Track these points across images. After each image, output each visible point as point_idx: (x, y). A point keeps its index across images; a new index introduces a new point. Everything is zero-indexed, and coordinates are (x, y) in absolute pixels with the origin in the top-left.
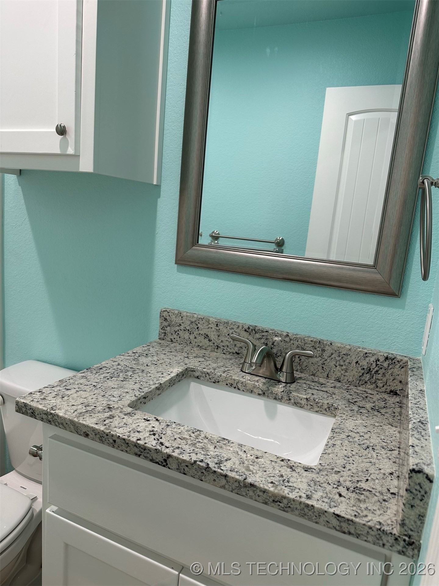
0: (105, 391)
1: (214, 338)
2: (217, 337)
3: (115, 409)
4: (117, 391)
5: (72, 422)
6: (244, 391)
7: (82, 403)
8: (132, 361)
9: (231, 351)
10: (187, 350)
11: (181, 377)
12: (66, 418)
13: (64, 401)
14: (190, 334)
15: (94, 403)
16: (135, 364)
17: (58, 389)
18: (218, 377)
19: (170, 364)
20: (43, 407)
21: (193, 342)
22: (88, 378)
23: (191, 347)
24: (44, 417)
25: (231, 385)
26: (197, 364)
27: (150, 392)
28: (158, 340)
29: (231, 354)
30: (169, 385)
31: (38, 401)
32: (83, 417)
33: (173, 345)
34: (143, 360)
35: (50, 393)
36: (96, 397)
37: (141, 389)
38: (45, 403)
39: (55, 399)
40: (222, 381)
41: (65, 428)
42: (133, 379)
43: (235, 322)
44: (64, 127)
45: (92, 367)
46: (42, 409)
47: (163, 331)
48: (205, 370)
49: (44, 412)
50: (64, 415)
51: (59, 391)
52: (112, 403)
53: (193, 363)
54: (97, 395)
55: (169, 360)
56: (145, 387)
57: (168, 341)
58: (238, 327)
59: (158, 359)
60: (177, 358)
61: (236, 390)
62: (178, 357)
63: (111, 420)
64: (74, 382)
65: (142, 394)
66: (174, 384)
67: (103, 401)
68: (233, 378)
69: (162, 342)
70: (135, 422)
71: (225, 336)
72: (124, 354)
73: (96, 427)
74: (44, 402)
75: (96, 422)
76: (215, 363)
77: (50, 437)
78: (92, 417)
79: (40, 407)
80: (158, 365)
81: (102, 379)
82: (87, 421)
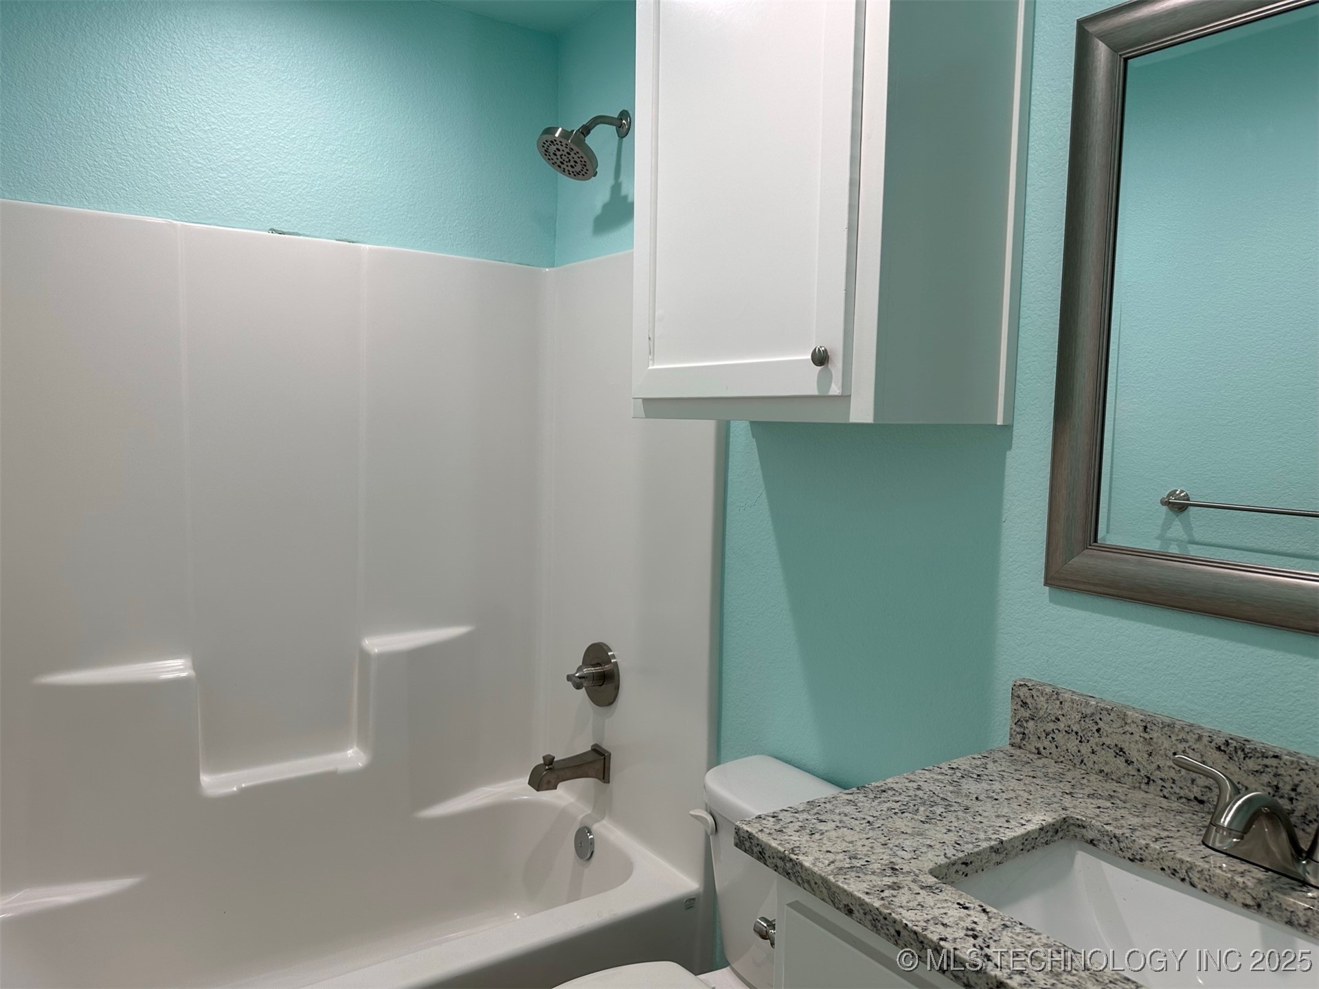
0: (889, 834)
1: (1140, 759)
2: (1147, 756)
3: (903, 873)
4: (912, 841)
5: (825, 881)
6: (1205, 891)
7: (844, 851)
8: (947, 786)
9: (1182, 793)
10: (1073, 779)
11: (1052, 836)
12: (815, 873)
13: (813, 841)
14: (1080, 742)
15: (866, 855)
16: (951, 792)
17: (805, 816)
18: (1141, 849)
19: (1027, 802)
20: (778, 845)
21: (1088, 762)
22: (859, 805)
23: (1083, 772)
24: (780, 863)
25: (1174, 872)
26: (1091, 811)
27: (978, 854)
28: (1009, 748)
29: (1184, 800)
30: (1021, 847)
31: (770, 834)
32: (844, 877)
33: (1040, 763)
34: (970, 786)
35: (791, 822)
36: (870, 845)
37: (959, 844)
38: (782, 838)
39: (798, 834)
40: (1150, 858)
41: (813, 892)
42: (945, 822)
43: (1191, 725)
44: (825, 351)
45: (867, 786)
46: (776, 849)
47: (1018, 730)
48: (1108, 828)
49: (779, 855)
50: (811, 866)
51: (807, 822)
52: (900, 861)
53: (1082, 809)
54: (873, 841)
55: (1026, 795)
56: (967, 843)
57: (1030, 752)
58: (1200, 738)
59: (1003, 788)
60: (1045, 793)
61: (1186, 886)
62: (1049, 790)
63: (894, 893)
64: (833, 808)
65: (960, 856)
66: (1033, 848)
67: (883, 853)
68: (1178, 856)
69: (1018, 752)
70: (939, 905)
71: (1167, 756)
72: (931, 768)
73: (867, 899)
74: (780, 836)
75: (866, 890)
76: (1138, 816)
77: (788, 905)
78: (860, 879)
79: (774, 844)
80: (1002, 802)
81: (884, 812)
82: (852, 886)
